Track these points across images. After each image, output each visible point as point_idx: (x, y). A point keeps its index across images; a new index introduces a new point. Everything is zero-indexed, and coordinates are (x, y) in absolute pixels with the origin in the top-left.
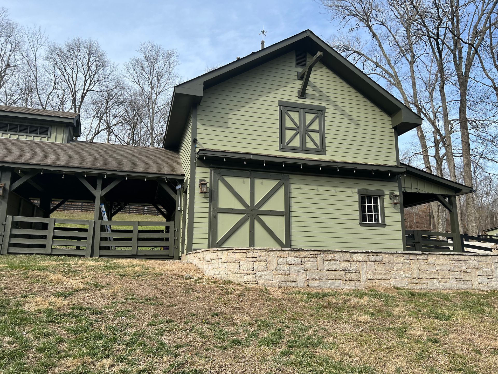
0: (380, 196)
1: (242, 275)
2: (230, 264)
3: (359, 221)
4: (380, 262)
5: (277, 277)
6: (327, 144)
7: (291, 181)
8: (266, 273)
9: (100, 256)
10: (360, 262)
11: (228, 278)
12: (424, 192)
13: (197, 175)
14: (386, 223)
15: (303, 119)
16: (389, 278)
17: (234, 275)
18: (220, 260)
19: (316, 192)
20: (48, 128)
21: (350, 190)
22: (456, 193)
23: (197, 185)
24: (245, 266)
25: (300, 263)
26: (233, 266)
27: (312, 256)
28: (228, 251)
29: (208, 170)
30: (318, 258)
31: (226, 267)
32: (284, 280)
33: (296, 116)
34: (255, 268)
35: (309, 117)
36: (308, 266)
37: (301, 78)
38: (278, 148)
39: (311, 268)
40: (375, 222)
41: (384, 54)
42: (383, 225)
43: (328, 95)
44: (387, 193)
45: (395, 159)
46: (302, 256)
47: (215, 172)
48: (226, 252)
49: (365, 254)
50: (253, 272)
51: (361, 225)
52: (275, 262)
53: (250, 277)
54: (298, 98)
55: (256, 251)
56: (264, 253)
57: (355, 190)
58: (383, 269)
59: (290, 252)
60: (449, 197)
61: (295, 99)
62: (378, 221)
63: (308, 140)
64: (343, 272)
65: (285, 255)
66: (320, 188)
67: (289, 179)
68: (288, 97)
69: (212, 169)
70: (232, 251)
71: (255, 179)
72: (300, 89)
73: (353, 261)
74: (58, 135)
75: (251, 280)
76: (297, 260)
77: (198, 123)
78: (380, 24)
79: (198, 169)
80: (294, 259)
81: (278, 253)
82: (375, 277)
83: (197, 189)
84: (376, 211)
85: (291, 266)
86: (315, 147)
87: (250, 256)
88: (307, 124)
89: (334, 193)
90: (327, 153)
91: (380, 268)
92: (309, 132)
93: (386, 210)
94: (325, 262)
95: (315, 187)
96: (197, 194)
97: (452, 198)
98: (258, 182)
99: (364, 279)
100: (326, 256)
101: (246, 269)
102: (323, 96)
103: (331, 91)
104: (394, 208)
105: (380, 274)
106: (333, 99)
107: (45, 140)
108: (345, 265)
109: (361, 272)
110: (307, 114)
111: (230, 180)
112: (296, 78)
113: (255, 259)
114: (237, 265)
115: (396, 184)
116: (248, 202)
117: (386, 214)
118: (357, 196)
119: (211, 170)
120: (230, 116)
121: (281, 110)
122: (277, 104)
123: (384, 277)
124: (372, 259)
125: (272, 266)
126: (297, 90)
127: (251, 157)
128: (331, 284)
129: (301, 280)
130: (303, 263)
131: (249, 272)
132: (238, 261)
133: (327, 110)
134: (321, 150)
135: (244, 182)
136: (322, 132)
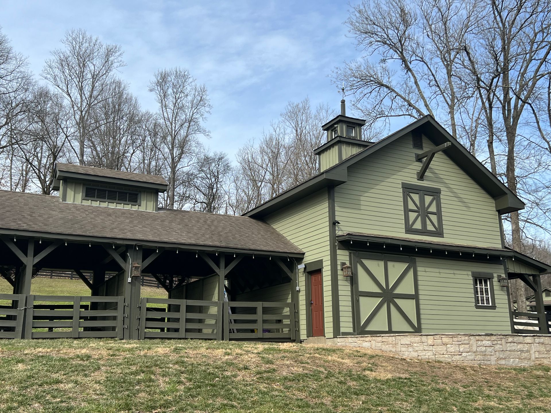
0: (489, 279)
1: (450, 356)
2: (437, 347)
3: (474, 304)
4: (543, 343)
5: (477, 357)
6: (444, 227)
7: (418, 264)
8: (469, 353)
9: (230, 340)
10: (529, 343)
11: (436, 358)
12: (513, 272)
13: (338, 257)
14: (496, 305)
15: (422, 201)
16: (549, 357)
17: (442, 356)
18: (426, 344)
19: (438, 275)
20: (137, 194)
21: (465, 273)
22: (540, 273)
23: (339, 267)
24: (452, 349)
25: (492, 345)
26: (442, 349)
27: (499, 339)
28: (434, 336)
29: (347, 253)
30: (503, 341)
31: (433, 349)
32: (483, 359)
33: (416, 197)
34: (461, 350)
35: (428, 199)
36: (497, 347)
37: (419, 159)
38: (404, 231)
39: (499, 350)
40: (482, 304)
41: (421, 94)
42: (494, 307)
43: (442, 176)
44: (495, 275)
45: (500, 242)
46: (493, 339)
47: (354, 254)
48: (432, 337)
49: (532, 337)
50: (460, 353)
51: (477, 307)
52: (475, 345)
53: (458, 357)
54: (418, 180)
55: (461, 336)
56: (467, 338)
57: (470, 273)
58: (545, 350)
59: (484, 337)
60: (533, 276)
61: (414, 181)
62: (489, 304)
63: (428, 222)
64: (519, 353)
65: (482, 339)
66: (442, 271)
67: (415, 263)
68: (409, 179)
69: (350, 251)
70: (439, 336)
71: (388, 262)
72: (419, 171)
73: (525, 343)
74: (148, 203)
75: (459, 360)
76: (488, 343)
77: (336, 205)
78: (420, 60)
79: (339, 252)
80: (487, 342)
81: (477, 337)
82: (541, 356)
83: (340, 272)
84: (487, 294)
85: (486, 348)
86: (434, 229)
87: (456, 340)
88: (426, 206)
89: (452, 276)
90: (445, 235)
91: (542, 349)
92: (429, 215)
93: (496, 292)
94: (507, 344)
95: (452, 272)
96: (340, 277)
97: (537, 278)
98: (390, 264)
99: (533, 358)
100: (508, 340)
101: (454, 351)
102: (438, 179)
103: (444, 173)
104: (502, 290)
105: (543, 353)
106: (447, 181)
107: (135, 208)
108: (520, 346)
109: (531, 352)
110: (426, 196)
111: (367, 262)
112: (414, 159)
113: (460, 343)
114: (444, 348)
115: (502, 267)
116: (384, 285)
117: (496, 297)
118: (472, 278)
119: (350, 253)
120: (362, 198)
121: (404, 192)
122: (400, 186)
123: (546, 356)
124: (537, 342)
125: (473, 348)
126: (415, 172)
127: (389, 241)
128: (513, 362)
129: (493, 359)
130: (493, 346)
131: (456, 353)
132: (445, 344)
133: (442, 193)
134: (439, 233)
135: (378, 265)
136: (439, 213)
